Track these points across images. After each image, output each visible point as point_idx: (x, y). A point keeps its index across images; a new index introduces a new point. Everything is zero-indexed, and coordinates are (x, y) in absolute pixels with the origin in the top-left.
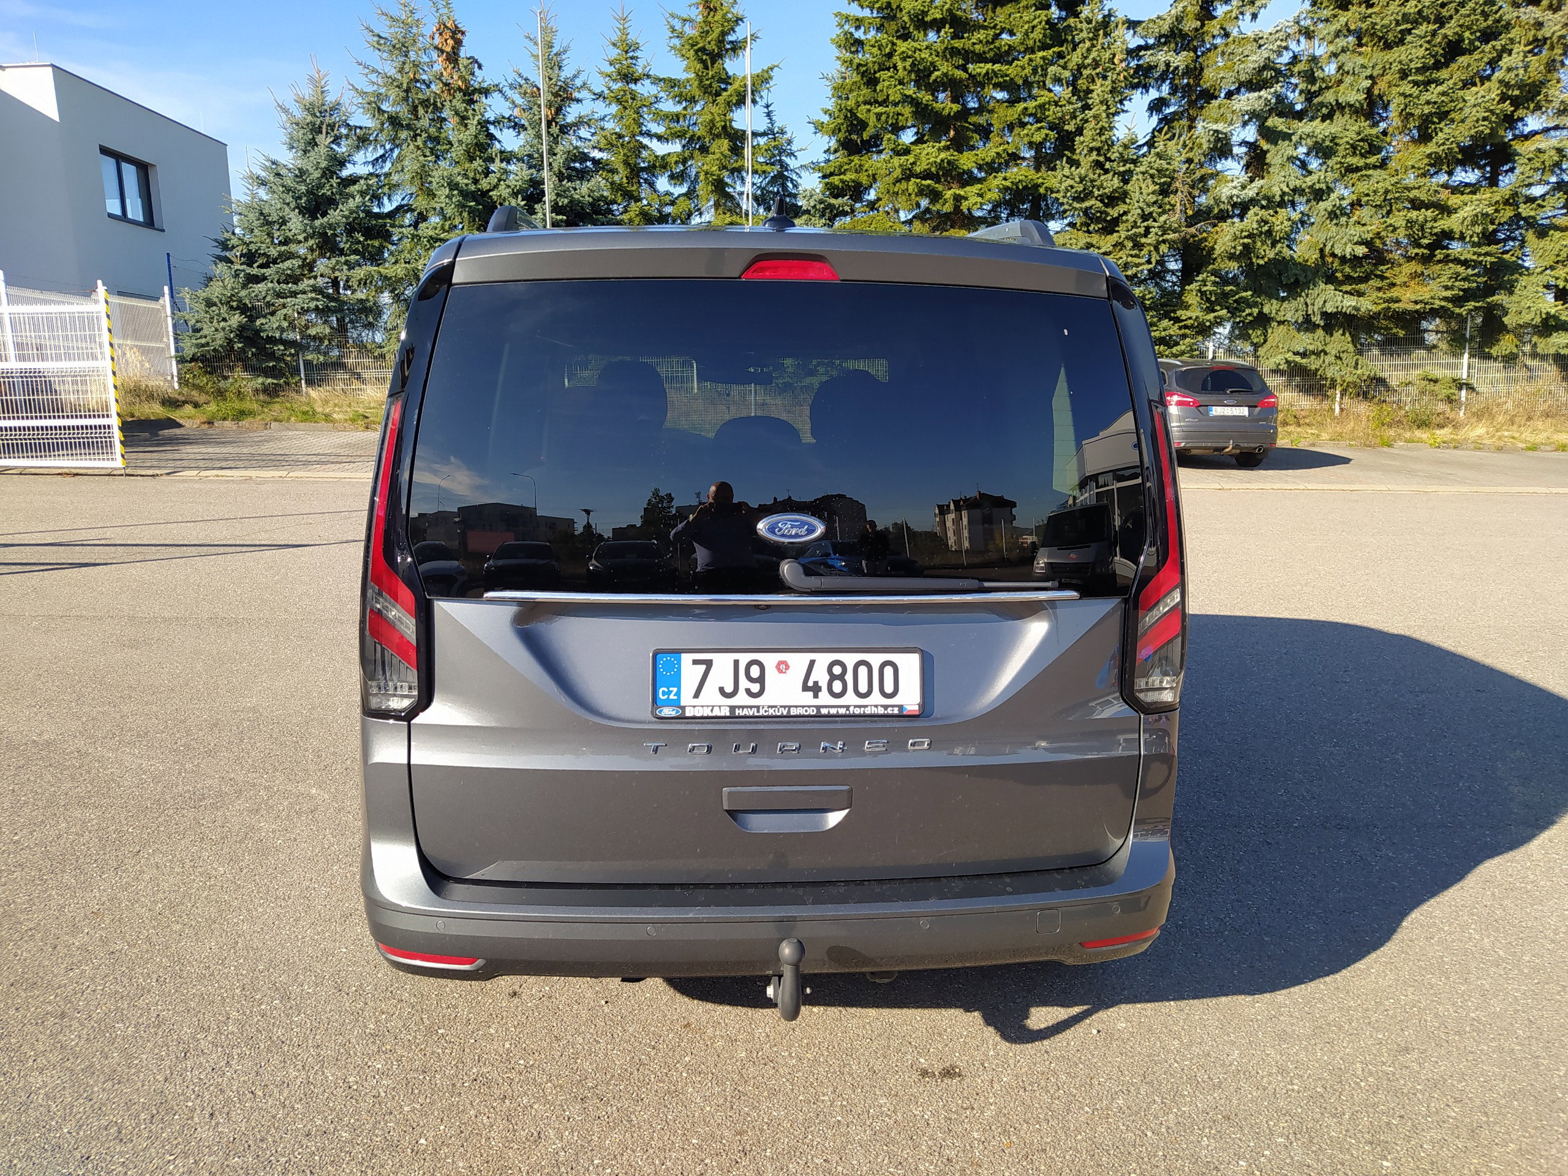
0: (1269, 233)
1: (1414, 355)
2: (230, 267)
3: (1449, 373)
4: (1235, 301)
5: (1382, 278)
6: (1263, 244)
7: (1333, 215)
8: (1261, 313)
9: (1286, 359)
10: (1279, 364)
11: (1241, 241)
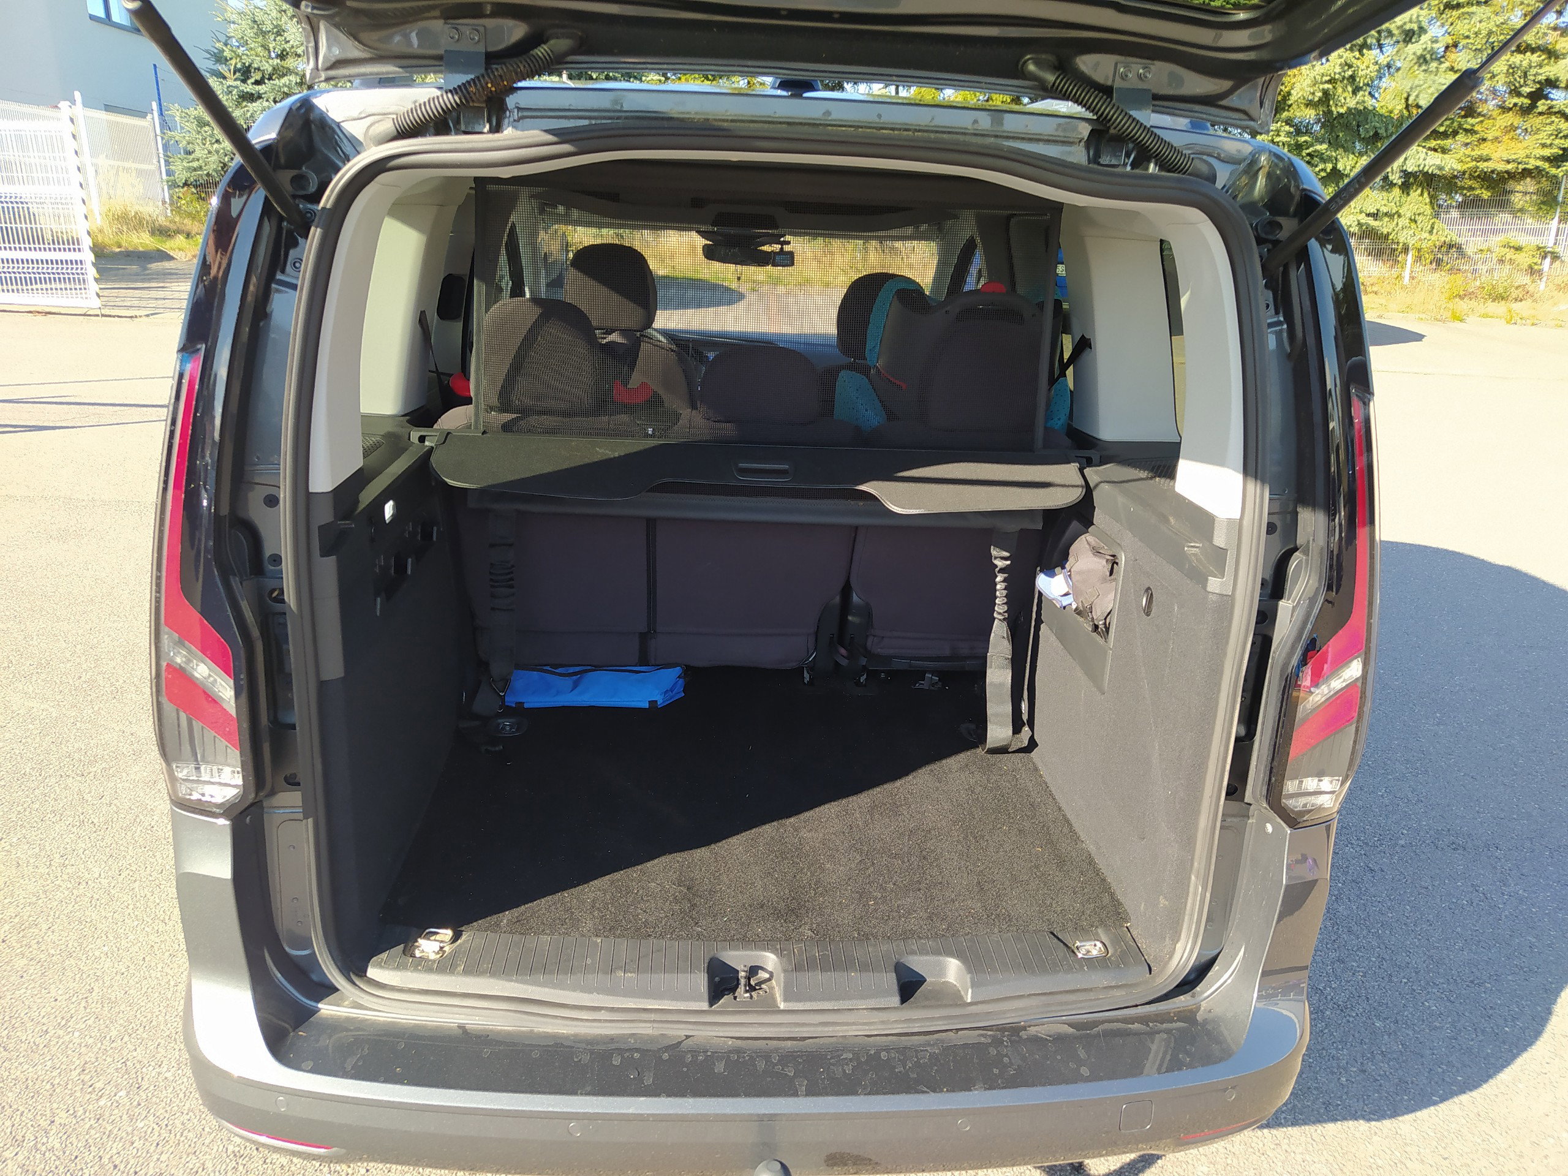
0: (1352, 78)
1: (1497, 219)
2: (221, 83)
3: (1533, 241)
4: (1309, 154)
5: (1470, 131)
6: (1344, 91)
7: (1422, 60)
8: (1334, 169)
9: (1358, 221)
10: (1350, 226)
11: (1321, 87)
